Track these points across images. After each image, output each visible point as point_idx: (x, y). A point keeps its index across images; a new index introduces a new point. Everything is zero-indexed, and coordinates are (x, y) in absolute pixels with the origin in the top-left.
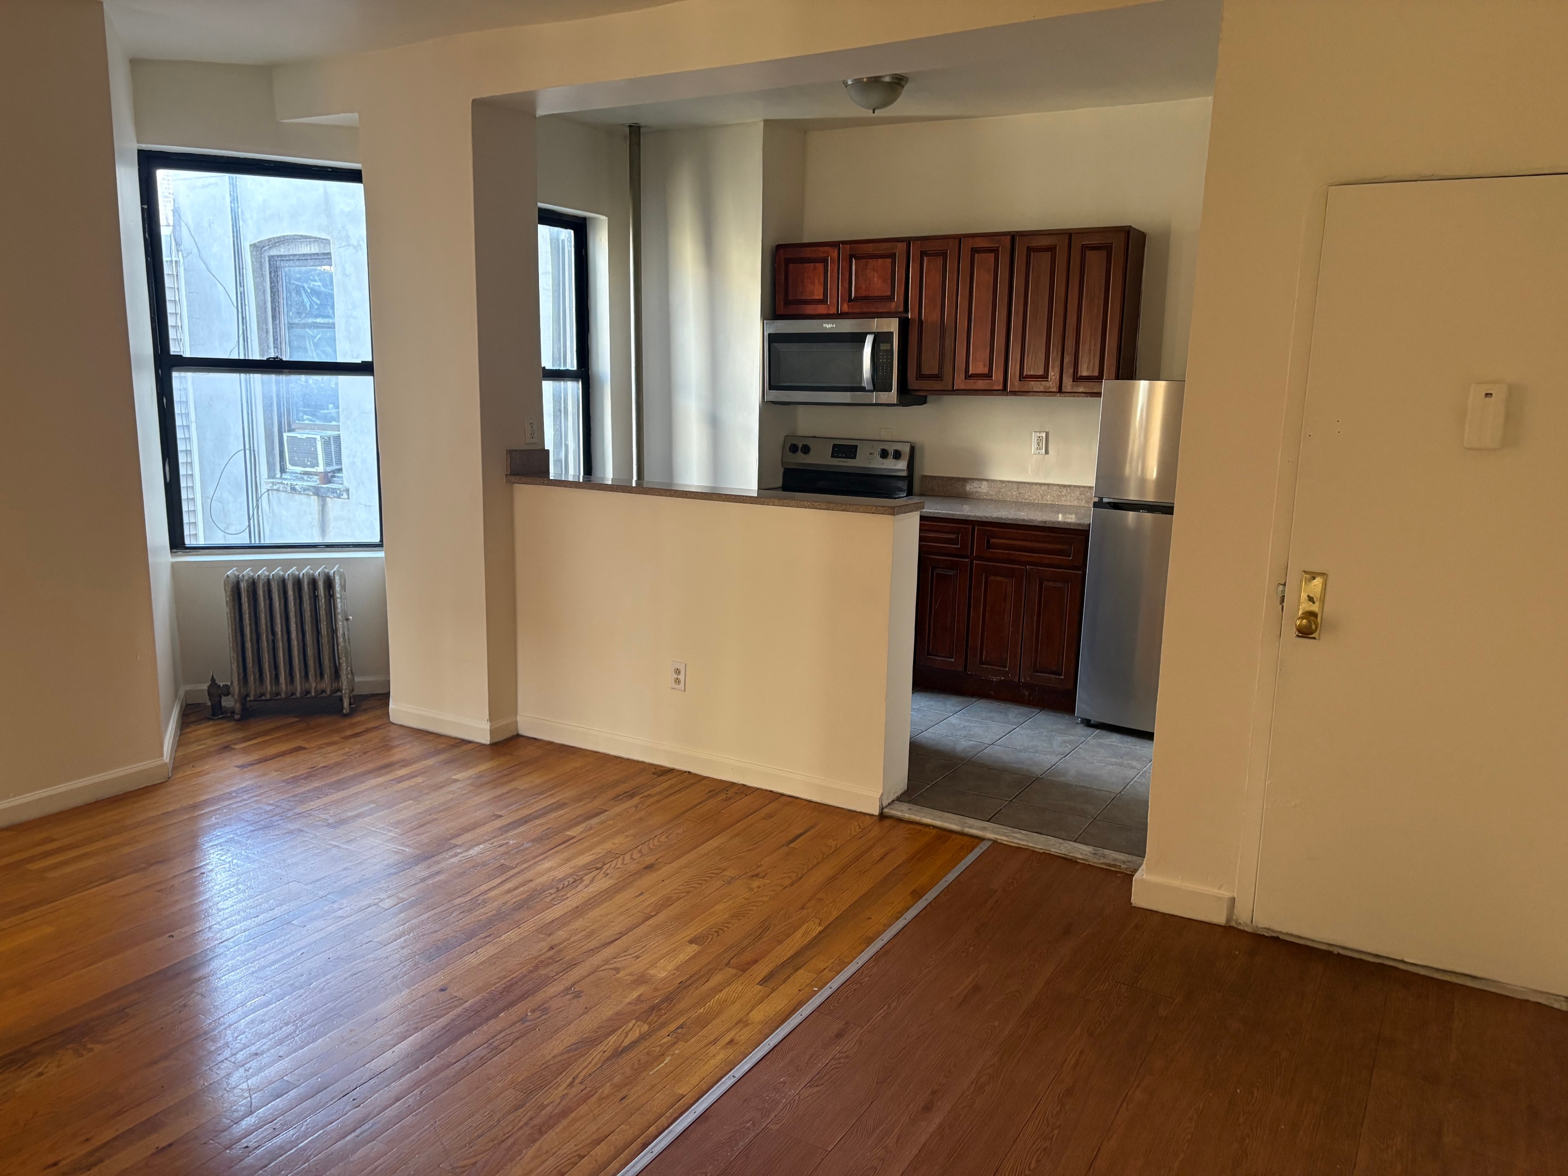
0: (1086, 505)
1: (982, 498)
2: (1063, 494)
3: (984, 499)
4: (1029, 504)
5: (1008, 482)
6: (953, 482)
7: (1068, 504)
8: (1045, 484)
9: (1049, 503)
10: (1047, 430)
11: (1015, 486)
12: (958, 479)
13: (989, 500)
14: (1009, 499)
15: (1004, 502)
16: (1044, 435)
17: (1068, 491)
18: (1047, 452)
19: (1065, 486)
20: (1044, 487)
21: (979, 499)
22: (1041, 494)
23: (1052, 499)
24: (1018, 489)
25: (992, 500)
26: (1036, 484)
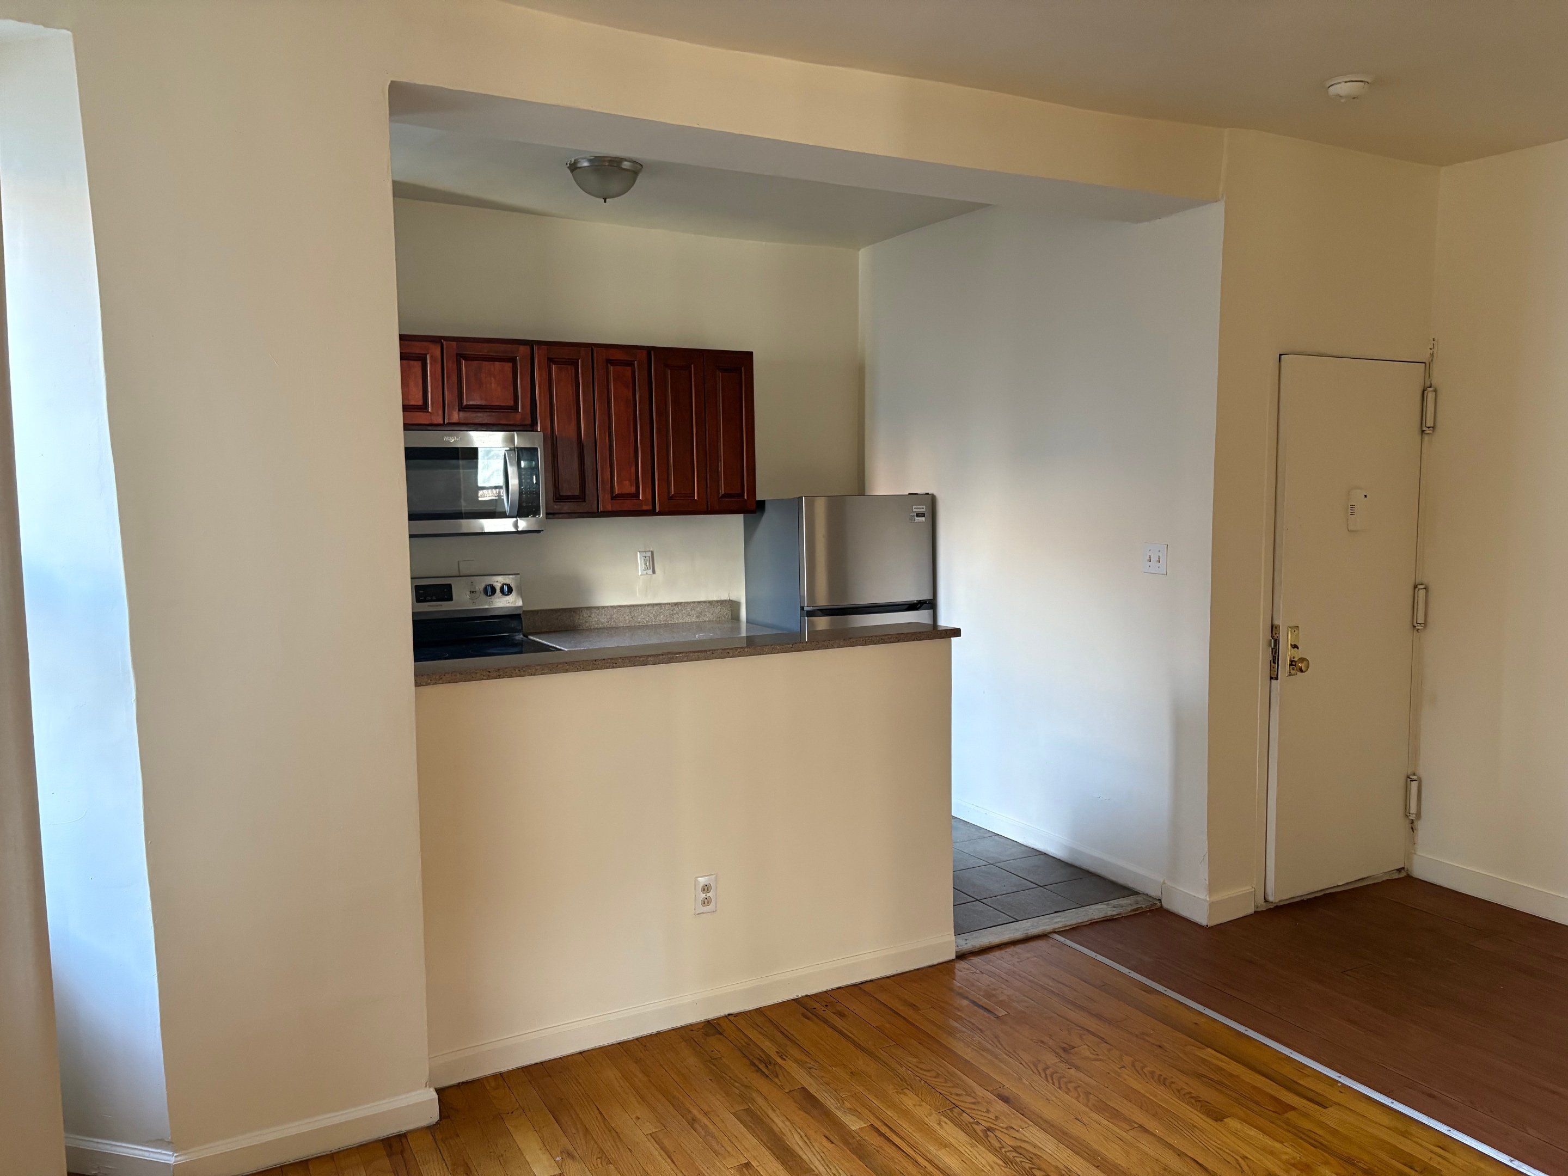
0: (697, 620)
1: (592, 627)
2: (675, 612)
3: (595, 629)
4: (644, 627)
5: (620, 606)
6: (559, 614)
7: (681, 621)
8: (657, 605)
9: (663, 623)
10: (651, 550)
11: (627, 610)
12: (564, 610)
13: (601, 628)
14: (621, 625)
15: (616, 629)
16: (649, 554)
17: (680, 608)
18: (654, 572)
19: (676, 604)
20: (656, 608)
21: (589, 630)
22: (654, 615)
23: (665, 619)
24: (630, 612)
25: (604, 628)
26: (648, 605)
